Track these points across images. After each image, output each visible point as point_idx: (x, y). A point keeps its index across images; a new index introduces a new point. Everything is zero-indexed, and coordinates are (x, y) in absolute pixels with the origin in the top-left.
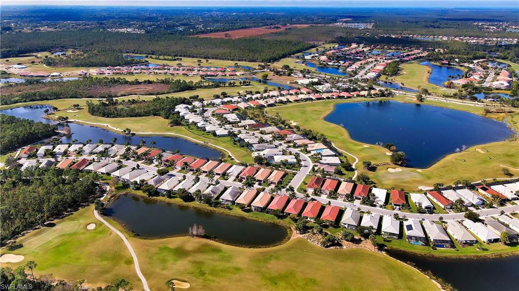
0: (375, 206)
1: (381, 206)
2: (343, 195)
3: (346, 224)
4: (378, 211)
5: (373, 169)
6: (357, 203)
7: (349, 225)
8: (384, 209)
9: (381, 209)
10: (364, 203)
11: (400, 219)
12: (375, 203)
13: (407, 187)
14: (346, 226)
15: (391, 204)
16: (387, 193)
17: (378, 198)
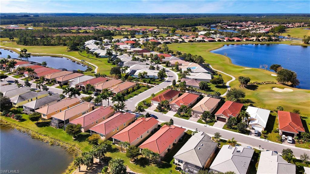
0: (248, 133)
1: (259, 134)
2: (200, 113)
3: (182, 162)
4: (252, 142)
5: (253, 87)
6: (219, 126)
7: (187, 163)
8: (263, 140)
9: (258, 138)
10: (229, 126)
11: (295, 161)
12: (248, 129)
13: (303, 109)
14: (182, 166)
15: (277, 132)
16: (270, 115)
17: (253, 120)
